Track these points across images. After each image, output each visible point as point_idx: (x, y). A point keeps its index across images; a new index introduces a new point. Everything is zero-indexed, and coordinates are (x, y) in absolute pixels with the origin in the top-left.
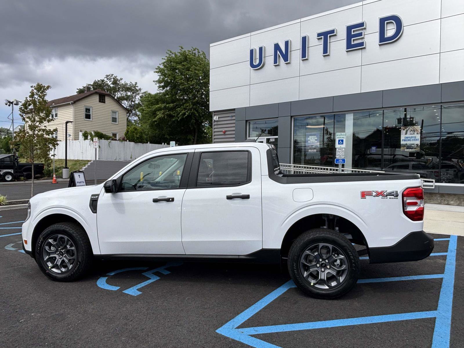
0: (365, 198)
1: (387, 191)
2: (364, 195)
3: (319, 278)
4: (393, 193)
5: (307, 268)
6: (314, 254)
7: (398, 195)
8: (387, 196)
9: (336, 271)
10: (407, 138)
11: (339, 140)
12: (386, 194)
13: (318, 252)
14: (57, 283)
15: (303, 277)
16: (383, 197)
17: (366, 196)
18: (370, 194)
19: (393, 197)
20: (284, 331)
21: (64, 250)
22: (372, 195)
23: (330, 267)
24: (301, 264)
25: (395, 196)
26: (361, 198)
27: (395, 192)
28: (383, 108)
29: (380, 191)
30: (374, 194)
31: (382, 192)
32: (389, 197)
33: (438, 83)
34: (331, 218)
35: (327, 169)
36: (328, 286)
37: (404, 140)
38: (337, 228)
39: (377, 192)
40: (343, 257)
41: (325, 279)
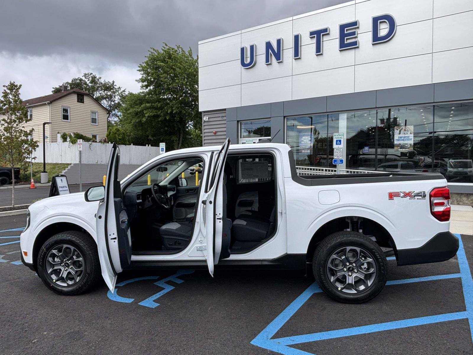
0: (393, 199)
1: (414, 192)
2: (391, 196)
3: (347, 283)
4: (421, 194)
5: (333, 273)
6: (341, 258)
7: (425, 196)
8: (415, 196)
9: (364, 275)
10: (401, 137)
11: (336, 140)
12: (413, 195)
13: (345, 256)
14: (63, 297)
15: (330, 281)
16: (411, 198)
17: (394, 197)
18: (397, 195)
19: (420, 197)
20: (321, 339)
21: (70, 261)
22: (400, 196)
23: (358, 271)
24: (327, 268)
25: (422, 196)
26: (389, 200)
27: (422, 193)
28: (376, 108)
29: (407, 192)
30: (402, 195)
31: (410, 193)
32: (416, 197)
33: (431, 83)
34: (355, 220)
35: (323, 170)
36: (356, 290)
37: (398, 140)
38: (361, 231)
39: (405, 193)
40: (371, 260)
41: (353, 283)
